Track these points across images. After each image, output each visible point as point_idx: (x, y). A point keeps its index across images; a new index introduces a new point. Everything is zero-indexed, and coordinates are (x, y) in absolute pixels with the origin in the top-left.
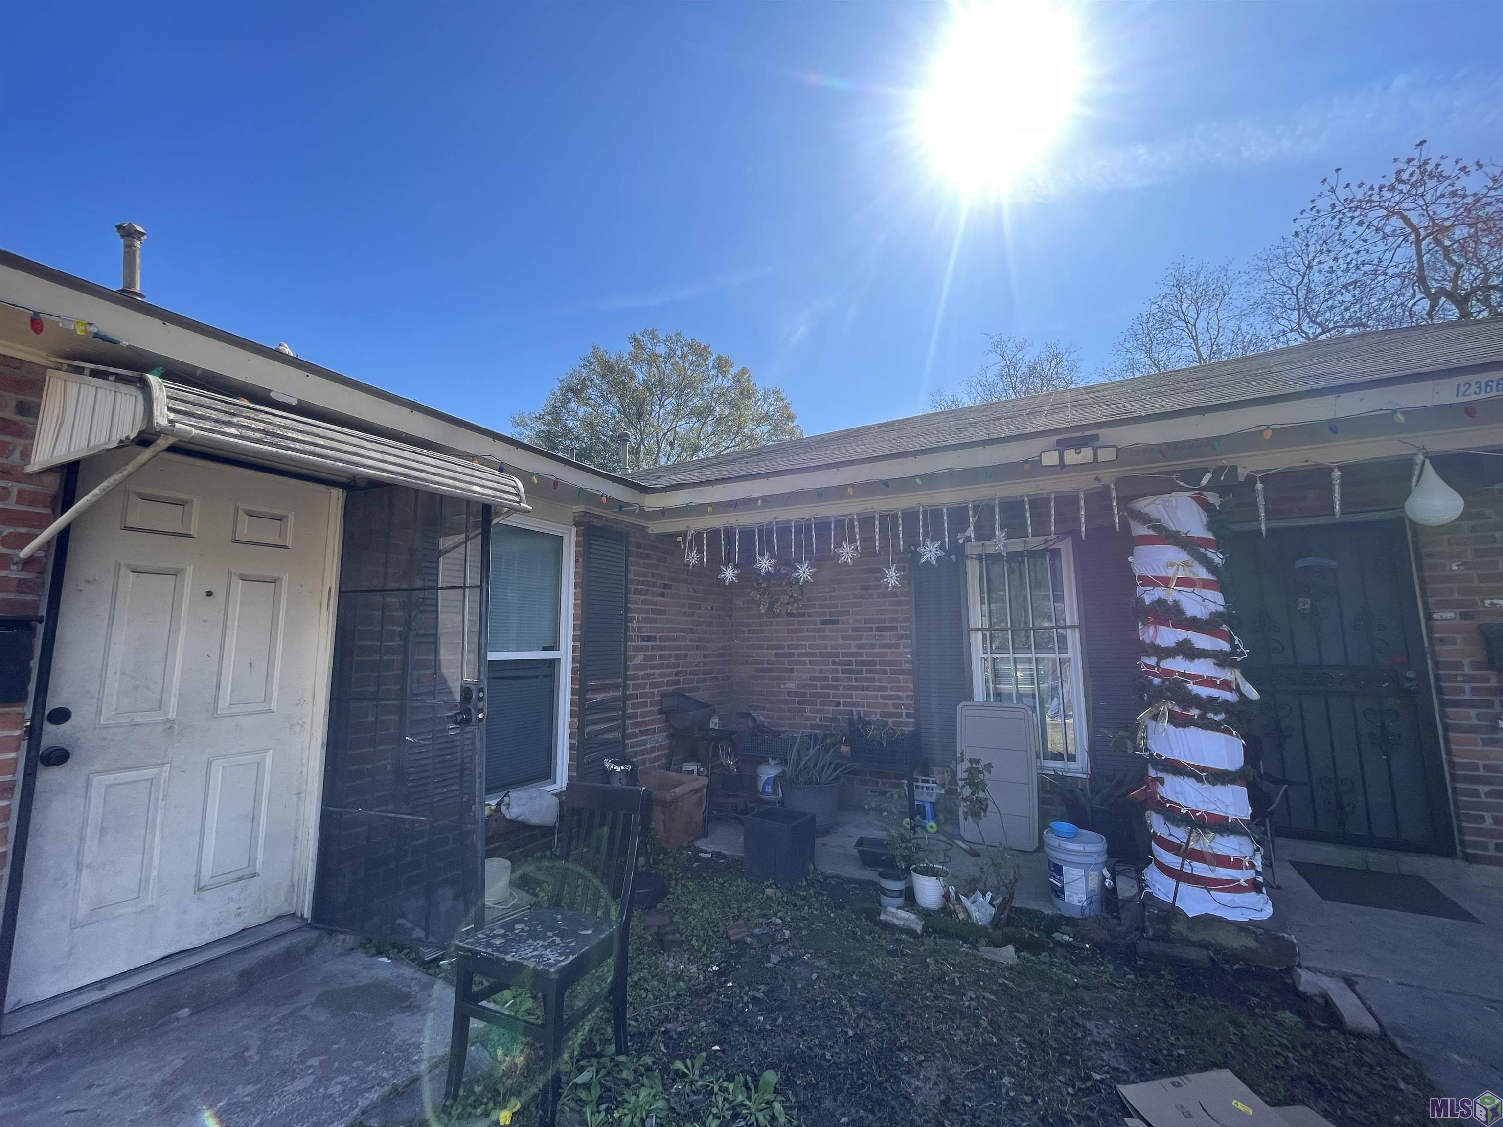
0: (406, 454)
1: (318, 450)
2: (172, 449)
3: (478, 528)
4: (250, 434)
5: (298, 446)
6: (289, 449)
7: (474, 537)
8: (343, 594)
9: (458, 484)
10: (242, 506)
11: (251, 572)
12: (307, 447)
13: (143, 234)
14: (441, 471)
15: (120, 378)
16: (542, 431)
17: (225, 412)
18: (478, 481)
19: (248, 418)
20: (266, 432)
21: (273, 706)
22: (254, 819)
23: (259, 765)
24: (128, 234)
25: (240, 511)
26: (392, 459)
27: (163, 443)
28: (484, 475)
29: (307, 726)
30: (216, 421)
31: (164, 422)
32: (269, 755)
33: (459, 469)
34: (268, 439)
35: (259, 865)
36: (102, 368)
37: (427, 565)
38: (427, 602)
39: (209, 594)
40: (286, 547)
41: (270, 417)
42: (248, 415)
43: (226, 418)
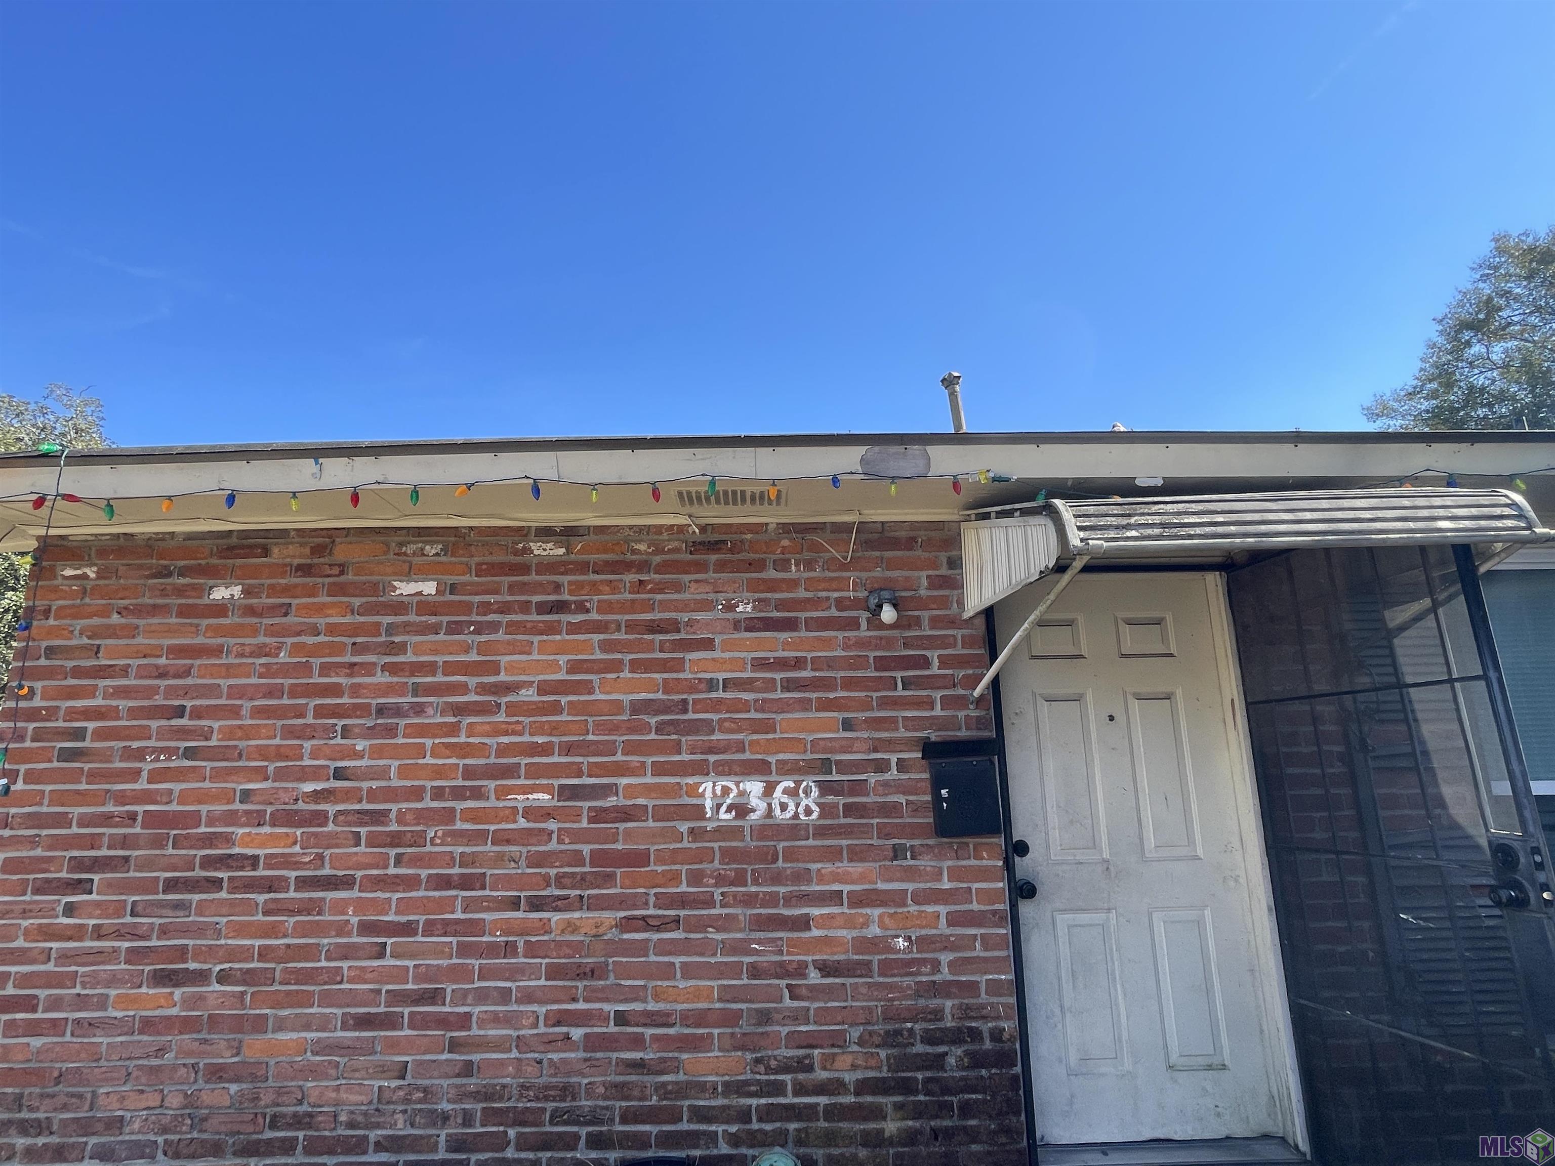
0: (1325, 504)
1: (1220, 529)
2: (1086, 569)
3: (1453, 583)
4: (1149, 531)
5: (1198, 531)
6: (1191, 537)
7: (1450, 598)
8: (1250, 706)
9: (1411, 525)
10: (1121, 615)
11: (1145, 690)
12: (1208, 530)
13: (959, 377)
14: (1380, 514)
15: (1025, 512)
16: (1427, 412)
17: (1122, 515)
18: (1441, 512)
19: (1143, 514)
20: (1163, 525)
21: (1200, 852)
22: (1209, 991)
23: (1199, 923)
24: (949, 382)
25: (1119, 621)
26: (1308, 515)
27: (1078, 564)
28: (1448, 501)
29: (1242, 880)
30: (1117, 527)
31: (1077, 543)
32: (1207, 912)
33: (1406, 502)
34: (1167, 532)
35: (1226, 1052)
36: (1008, 507)
37: (1371, 652)
38: (1383, 707)
39: (1111, 718)
40: (1171, 655)
41: (1162, 506)
42: (1142, 511)
43: (1124, 521)
